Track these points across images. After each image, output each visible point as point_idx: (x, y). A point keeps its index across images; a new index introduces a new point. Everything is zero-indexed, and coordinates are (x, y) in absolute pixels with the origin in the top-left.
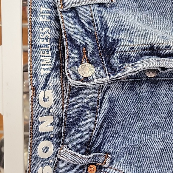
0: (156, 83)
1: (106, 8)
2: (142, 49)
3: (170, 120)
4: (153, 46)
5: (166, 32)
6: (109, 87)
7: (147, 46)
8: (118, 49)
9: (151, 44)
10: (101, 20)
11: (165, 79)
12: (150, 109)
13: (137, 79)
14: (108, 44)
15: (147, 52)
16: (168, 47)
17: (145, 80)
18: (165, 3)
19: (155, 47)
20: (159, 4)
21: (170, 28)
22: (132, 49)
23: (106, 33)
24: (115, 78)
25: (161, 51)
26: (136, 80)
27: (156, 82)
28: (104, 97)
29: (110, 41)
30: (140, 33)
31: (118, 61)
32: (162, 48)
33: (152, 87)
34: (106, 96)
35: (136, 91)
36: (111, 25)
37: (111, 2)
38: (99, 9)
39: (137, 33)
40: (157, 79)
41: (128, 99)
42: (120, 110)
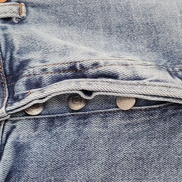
0: (85, 119)
1: (14, 23)
2: (59, 71)
3: (111, 174)
4: (74, 66)
5: (96, 48)
6: (14, 127)
7: (66, 66)
8: (26, 73)
9: (71, 63)
10: (6, 39)
11: (98, 111)
12: (78, 158)
13: (59, 115)
14: (15, 68)
15: (67, 74)
16: (96, 65)
17: (70, 116)
18: (94, 14)
19: (77, 66)
20: (86, 15)
21: (103, 44)
22: (44, 70)
23: (12, 54)
24: (14, 109)
25: (86, 71)
26: (58, 117)
27: (85, 117)
28: (6, 141)
29: (16, 64)
30: (57, 50)
31: (23, 88)
32: (87, 67)
33: (79, 124)
34: (10, 140)
35: (55, 131)
36: (17, 43)
37: (19, 16)
38: (3, 25)
39: (52, 50)
40: (87, 113)
41: (45, 144)
42: (32, 162)
